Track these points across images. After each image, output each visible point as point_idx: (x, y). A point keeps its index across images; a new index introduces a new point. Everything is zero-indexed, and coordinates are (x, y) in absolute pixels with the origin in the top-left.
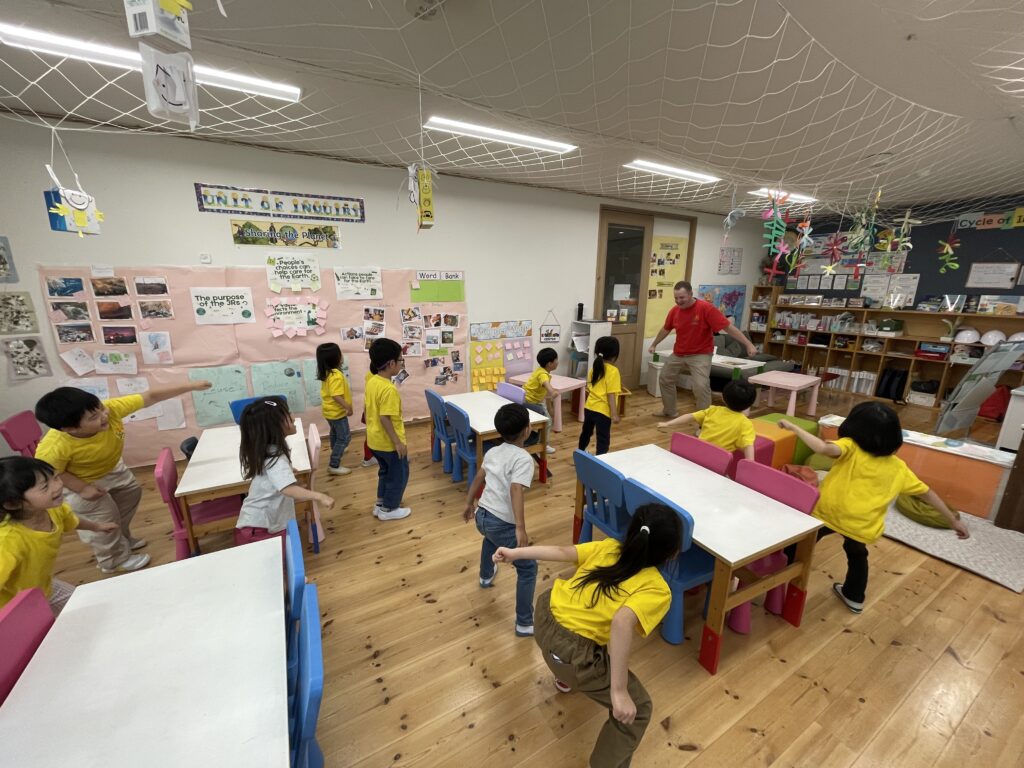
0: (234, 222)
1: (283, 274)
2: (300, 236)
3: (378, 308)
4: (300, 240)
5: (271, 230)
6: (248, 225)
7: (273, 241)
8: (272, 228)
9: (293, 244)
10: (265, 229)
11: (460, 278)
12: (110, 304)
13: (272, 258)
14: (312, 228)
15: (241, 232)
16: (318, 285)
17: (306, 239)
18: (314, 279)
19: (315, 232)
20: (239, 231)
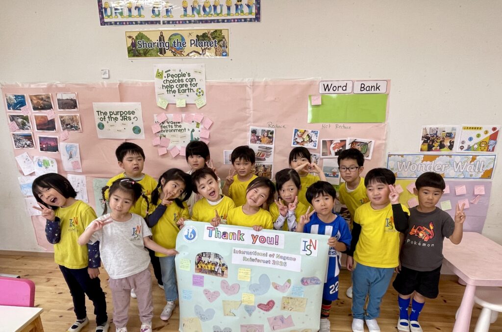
0: (128, 35)
1: (169, 89)
2: (188, 44)
3: (267, 129)
4: (188, 48)
5: (160, 40)
6: (141, 36)
7: (162, 52)
8: (161, 38)
9: (181, 54)
10: (155, 39)
11: (383, 90)
12: (42, 117)
13: (160, 71)
14: (200, 34)
15: (133, 45)
16: (203, 101)
17: (194, 48)
18: (200, 93)
19: (203, 38)
20: (132, 43)
